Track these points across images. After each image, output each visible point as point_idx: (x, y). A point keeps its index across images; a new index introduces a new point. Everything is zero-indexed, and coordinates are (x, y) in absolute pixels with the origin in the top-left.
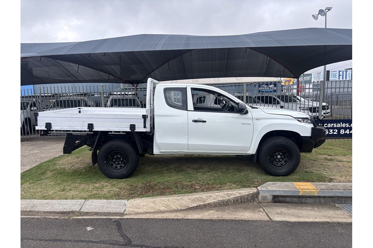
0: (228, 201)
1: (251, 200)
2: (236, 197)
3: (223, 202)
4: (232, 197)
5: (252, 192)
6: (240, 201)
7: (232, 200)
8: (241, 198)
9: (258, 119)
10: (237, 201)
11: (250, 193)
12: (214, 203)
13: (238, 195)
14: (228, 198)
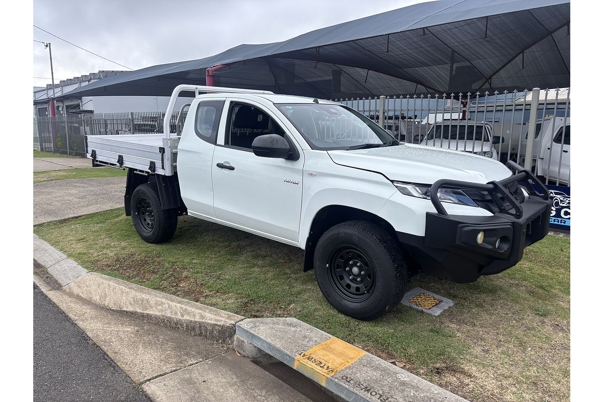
0: (178, 324)
1: (220, 337)
2: (191, 321)
3: (170, 320)
4: (186, 317)
5: (222, 323)
6: (198, 332)
7: (185, 324)
8: (200, 327)
9: (312, 174)
10: (194, 329)
11: (219, 323)
12: (156, 317)
13: (197, 319)
14: (179, 317)
